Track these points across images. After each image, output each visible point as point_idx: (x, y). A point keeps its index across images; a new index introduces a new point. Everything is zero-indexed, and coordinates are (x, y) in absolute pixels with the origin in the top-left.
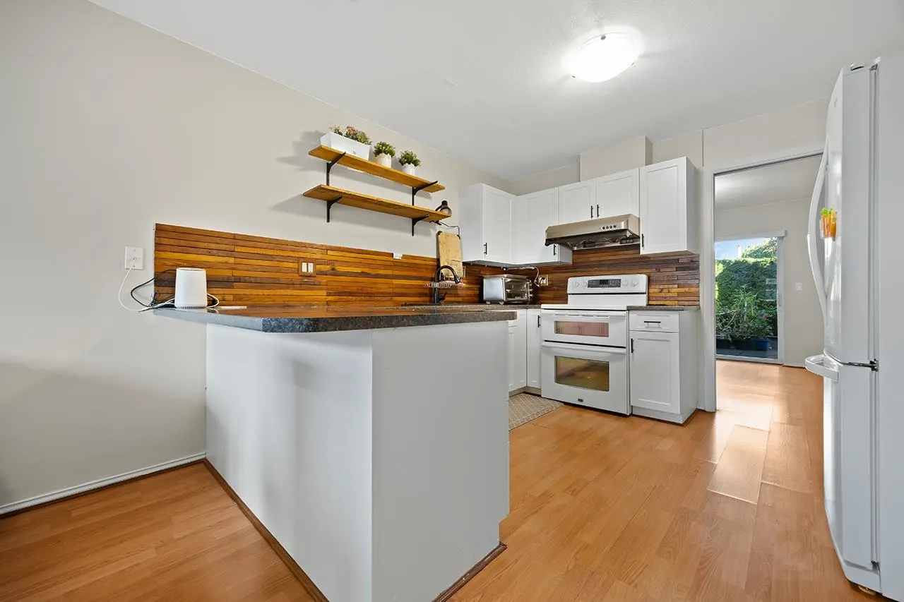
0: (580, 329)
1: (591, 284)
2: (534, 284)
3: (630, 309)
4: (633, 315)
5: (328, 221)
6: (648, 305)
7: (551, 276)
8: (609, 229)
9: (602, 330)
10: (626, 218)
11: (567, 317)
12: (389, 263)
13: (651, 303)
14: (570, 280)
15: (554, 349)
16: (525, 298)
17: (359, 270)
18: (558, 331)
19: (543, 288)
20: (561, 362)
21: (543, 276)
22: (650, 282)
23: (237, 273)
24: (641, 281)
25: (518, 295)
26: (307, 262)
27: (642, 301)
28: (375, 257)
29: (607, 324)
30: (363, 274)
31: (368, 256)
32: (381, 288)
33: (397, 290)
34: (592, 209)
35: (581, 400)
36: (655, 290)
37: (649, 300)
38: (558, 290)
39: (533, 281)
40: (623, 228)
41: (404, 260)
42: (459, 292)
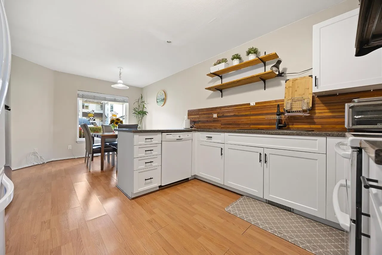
5: (222, 97)
12: (248, 109)
17: (232, 114)
23: (200, 119)
26: (215, 114)
28: (240, 107)
30: (235, 116)
31: (237, 107)
32: (243, 121)
33: (253, 122)
41: (257, 105)
42: (316, 120)
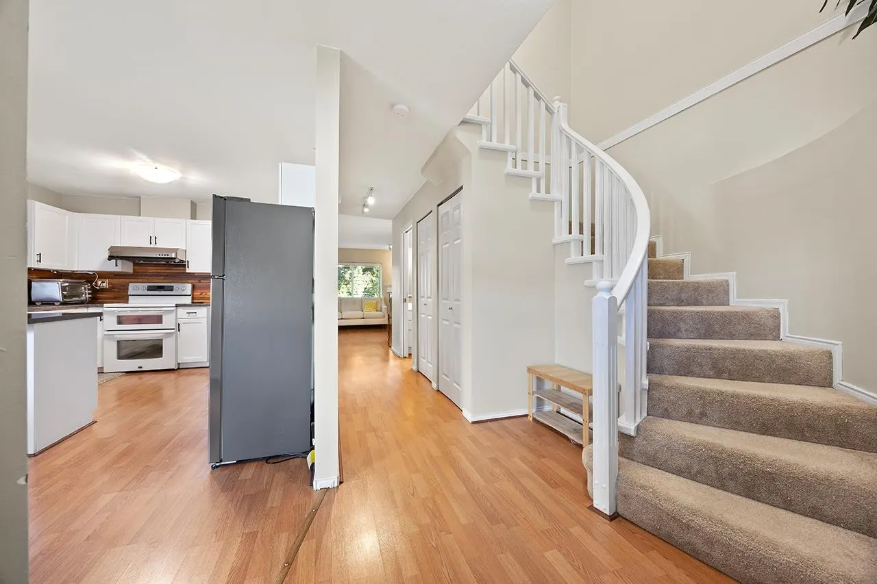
0: (140, 320)
1: (150, 289)
2: (92, 287)
3: (177, 306)
4: (179, 309)
6: (193, 302)
7: (111, 280)
8: (164, 256)
9: (159, 319)
10: (176, 250)
11: (128, 312)
13: (194, 301)
14: (130, 284)
15: (116, 336)
16: (83, 298)
18: (120, 323)
19: (103, 290)
20: (123, 345)
21: (103, 280)
22: (194, 288)
24: (188, 288)
25: (75, 296)
27: (188, 300)
29: (162, 316)
34: (151, 238)
35: (141, 367)
36: (197, 293)
37: (193, 299)
38: (119, 292)
39: (91, 285)
40: (173, 257)
